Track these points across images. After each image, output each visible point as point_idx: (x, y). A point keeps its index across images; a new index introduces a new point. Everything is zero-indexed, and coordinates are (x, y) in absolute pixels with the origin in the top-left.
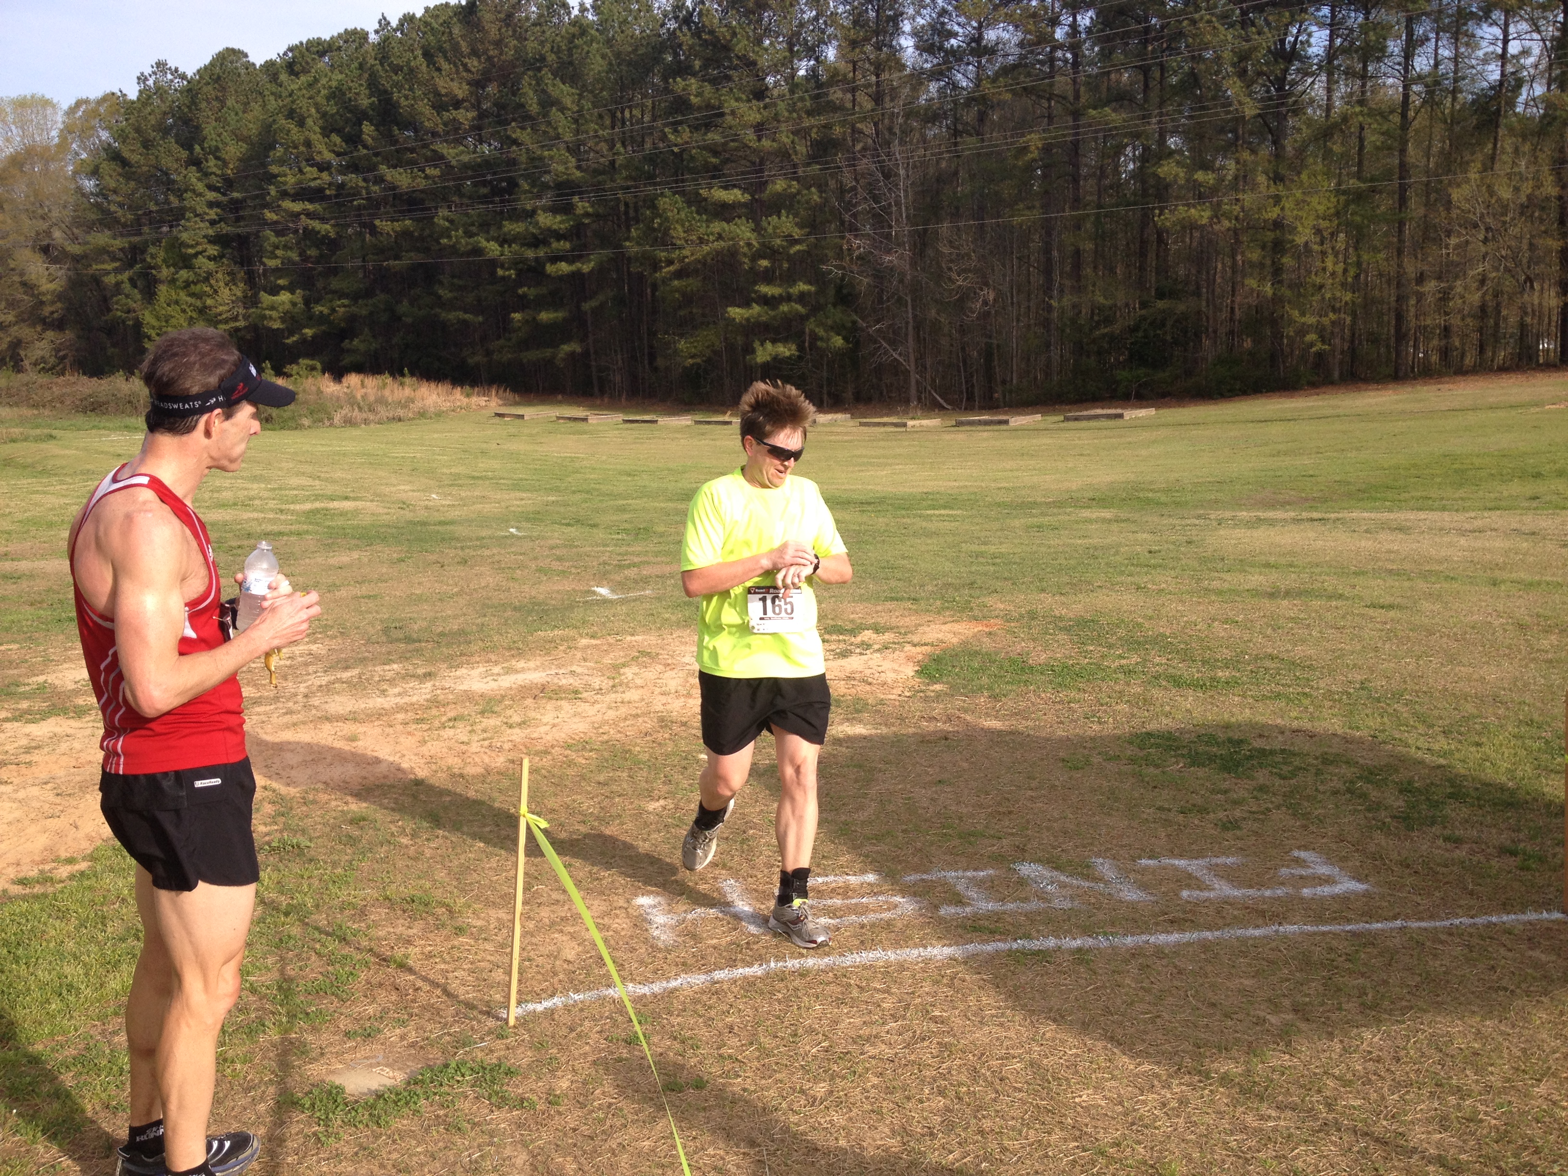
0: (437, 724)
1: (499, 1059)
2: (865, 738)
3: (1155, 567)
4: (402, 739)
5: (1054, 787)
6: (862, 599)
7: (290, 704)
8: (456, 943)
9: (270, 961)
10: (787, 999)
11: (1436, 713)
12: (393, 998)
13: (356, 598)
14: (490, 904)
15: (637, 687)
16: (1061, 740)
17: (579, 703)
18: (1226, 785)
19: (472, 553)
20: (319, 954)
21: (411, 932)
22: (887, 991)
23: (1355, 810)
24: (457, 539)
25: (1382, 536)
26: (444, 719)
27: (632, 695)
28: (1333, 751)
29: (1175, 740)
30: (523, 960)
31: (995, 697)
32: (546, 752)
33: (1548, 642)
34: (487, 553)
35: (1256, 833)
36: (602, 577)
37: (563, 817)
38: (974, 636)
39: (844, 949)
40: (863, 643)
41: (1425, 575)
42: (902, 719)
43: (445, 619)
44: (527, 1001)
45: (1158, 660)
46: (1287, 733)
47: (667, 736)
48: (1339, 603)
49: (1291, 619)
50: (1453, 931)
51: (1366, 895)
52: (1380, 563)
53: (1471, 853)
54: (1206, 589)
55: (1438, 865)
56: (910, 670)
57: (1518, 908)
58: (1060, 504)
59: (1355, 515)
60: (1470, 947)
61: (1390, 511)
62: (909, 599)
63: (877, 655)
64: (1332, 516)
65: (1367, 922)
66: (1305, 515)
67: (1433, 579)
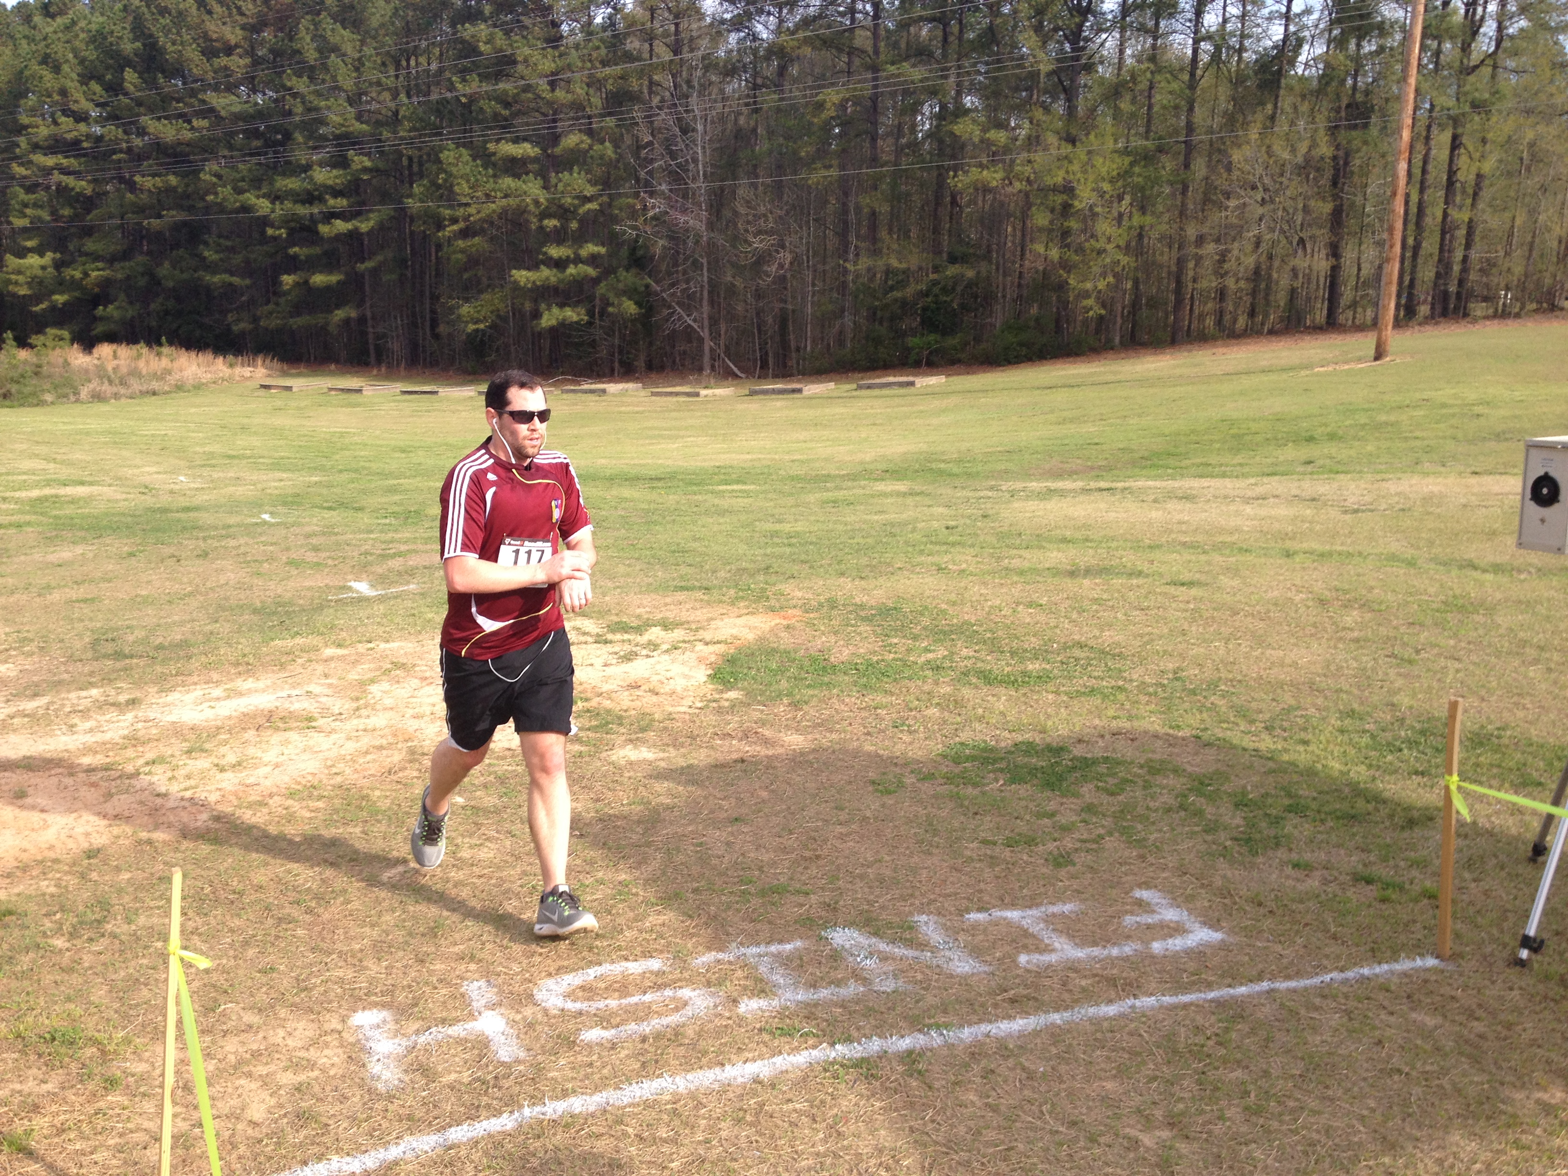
2: (650, 765)
3: (953, 544)
5: (865, 819)
6: (649, 589)
8: (102, 1104)
11: (1254, 705)
13: (70, 602)
15: (385, 709)
16: (869, 754)
17: (312, 734)
18: (1052, 806)
19: (215, 544)
21: (46, 1087)
23: (1193, 833)
24: (200, 528)
25: (1171, 505)
26: (141, 761)
27: (379, 720)
28: (1157, 757)
29: (991, 751)
31: (795, 705)
32: (262, 804)
33: (1351, 618)
34: (232, 543)
35: (1091, 869)
36: (362, 569)
38: (771, 630)
39: (619, 1077)
40: (650, 643)
41: (1219, 548)
43: (168, 627)
45: (966, 653)
46: (1107, 737)
48: (1141, 581)
49: (1095, 600)
50: (1326, 991)
51: (1223, 946)
52: (1173, 536)
53: (1325, 882)
54: (1007, 569)
55: (1293, 900)
56: (701, 674)
57: (1389, 954)
58: (853, 477)
59: (1140, 484)
60: (1348, 1013)
61: (1173, 478)
62: (700, 588)
63: (666, 657)
64: (1120, 485)
65: (1230, 986)
66: (1093, 485)
67: (1227, 552)
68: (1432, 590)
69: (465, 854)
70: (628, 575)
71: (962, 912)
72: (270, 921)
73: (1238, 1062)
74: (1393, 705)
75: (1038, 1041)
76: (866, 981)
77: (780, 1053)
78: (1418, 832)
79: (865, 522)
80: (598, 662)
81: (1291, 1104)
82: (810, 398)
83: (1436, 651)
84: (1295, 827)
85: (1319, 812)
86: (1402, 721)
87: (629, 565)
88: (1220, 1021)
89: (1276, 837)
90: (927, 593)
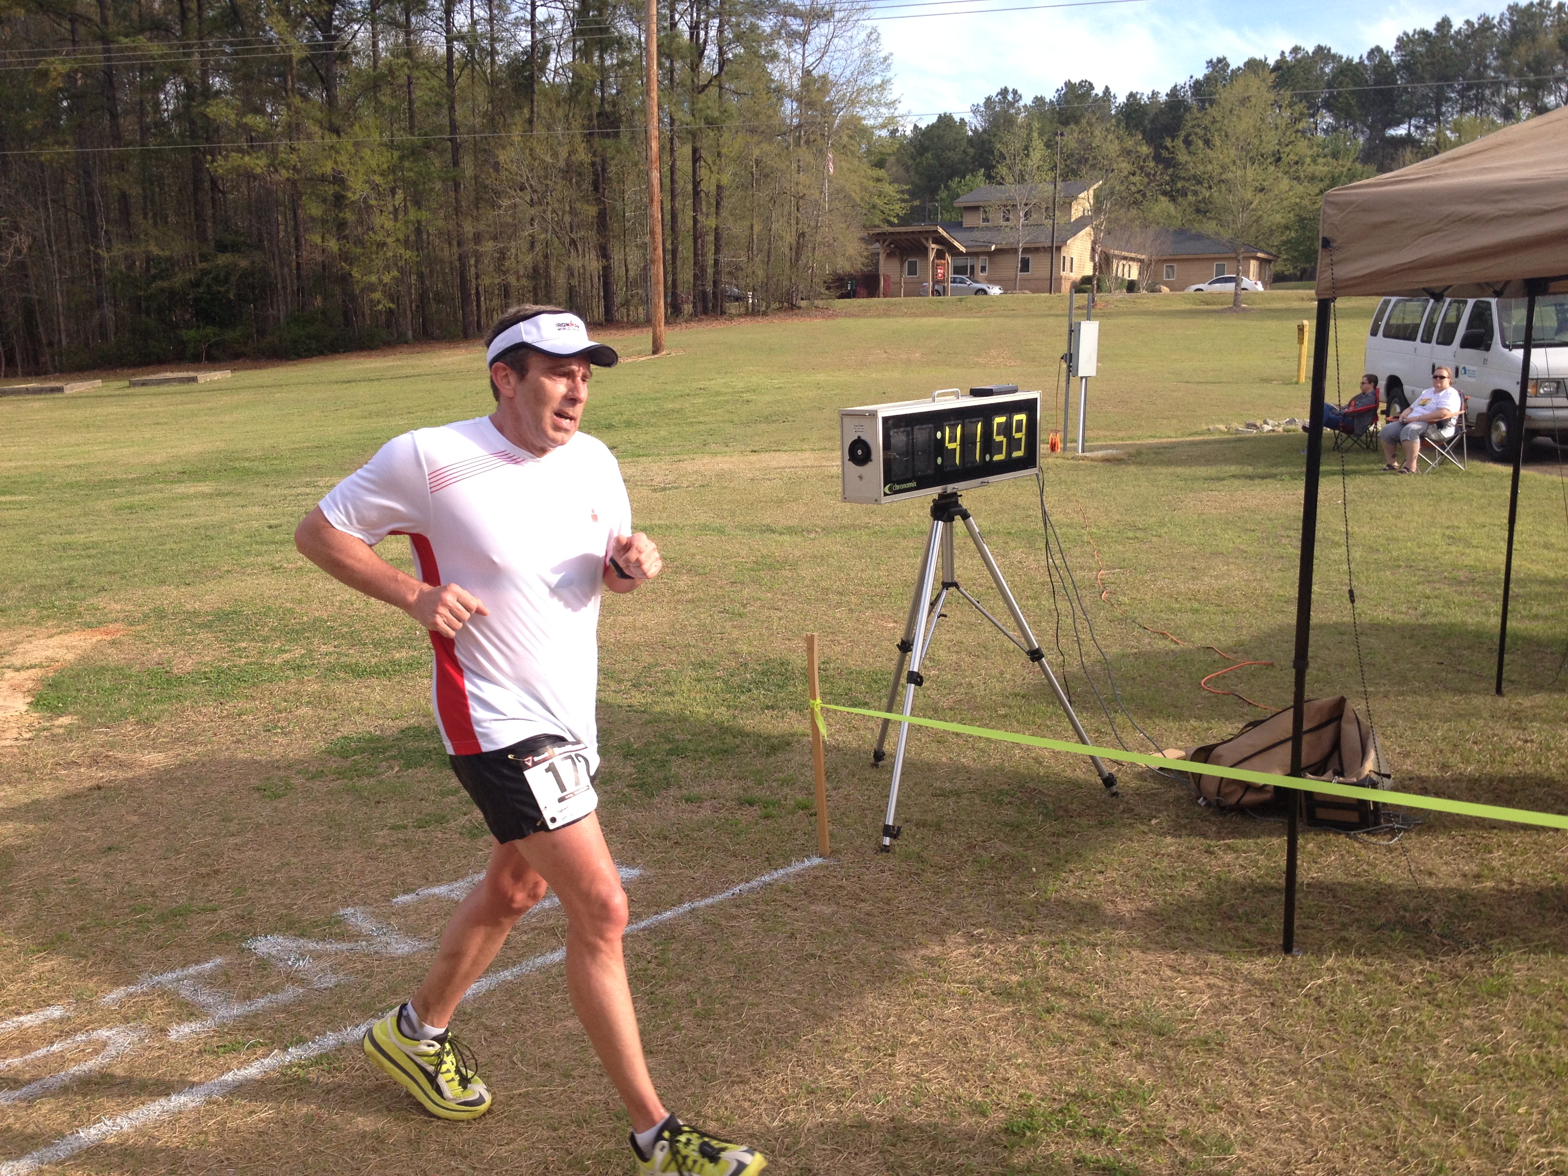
29: (378, 741)
33: (683, 582)
38: (94, 648)
45: (325, 649)
50: (739, 902)
51: (642, 880)
53: (715, 810)
55: (693, 830)
56: (20, 704)
57: (782, 860)
60: (761, 916)
65: (657, 913)
68: (743, 553)
71: (388, 898)
73: (680, 977)
74: (735, 653)
75: (494, 999)
76: (302, 982)
77: (229, 1069)
78: (781, 756)
79: (173, 527)
81: (733, 1002)
82: (74, 397)
83: (758, 603)
84: (680, 767)
85: (696, 751)
86: (745, 665)
88: (655, 945)
89: (666, 778)
90: (267, 594)
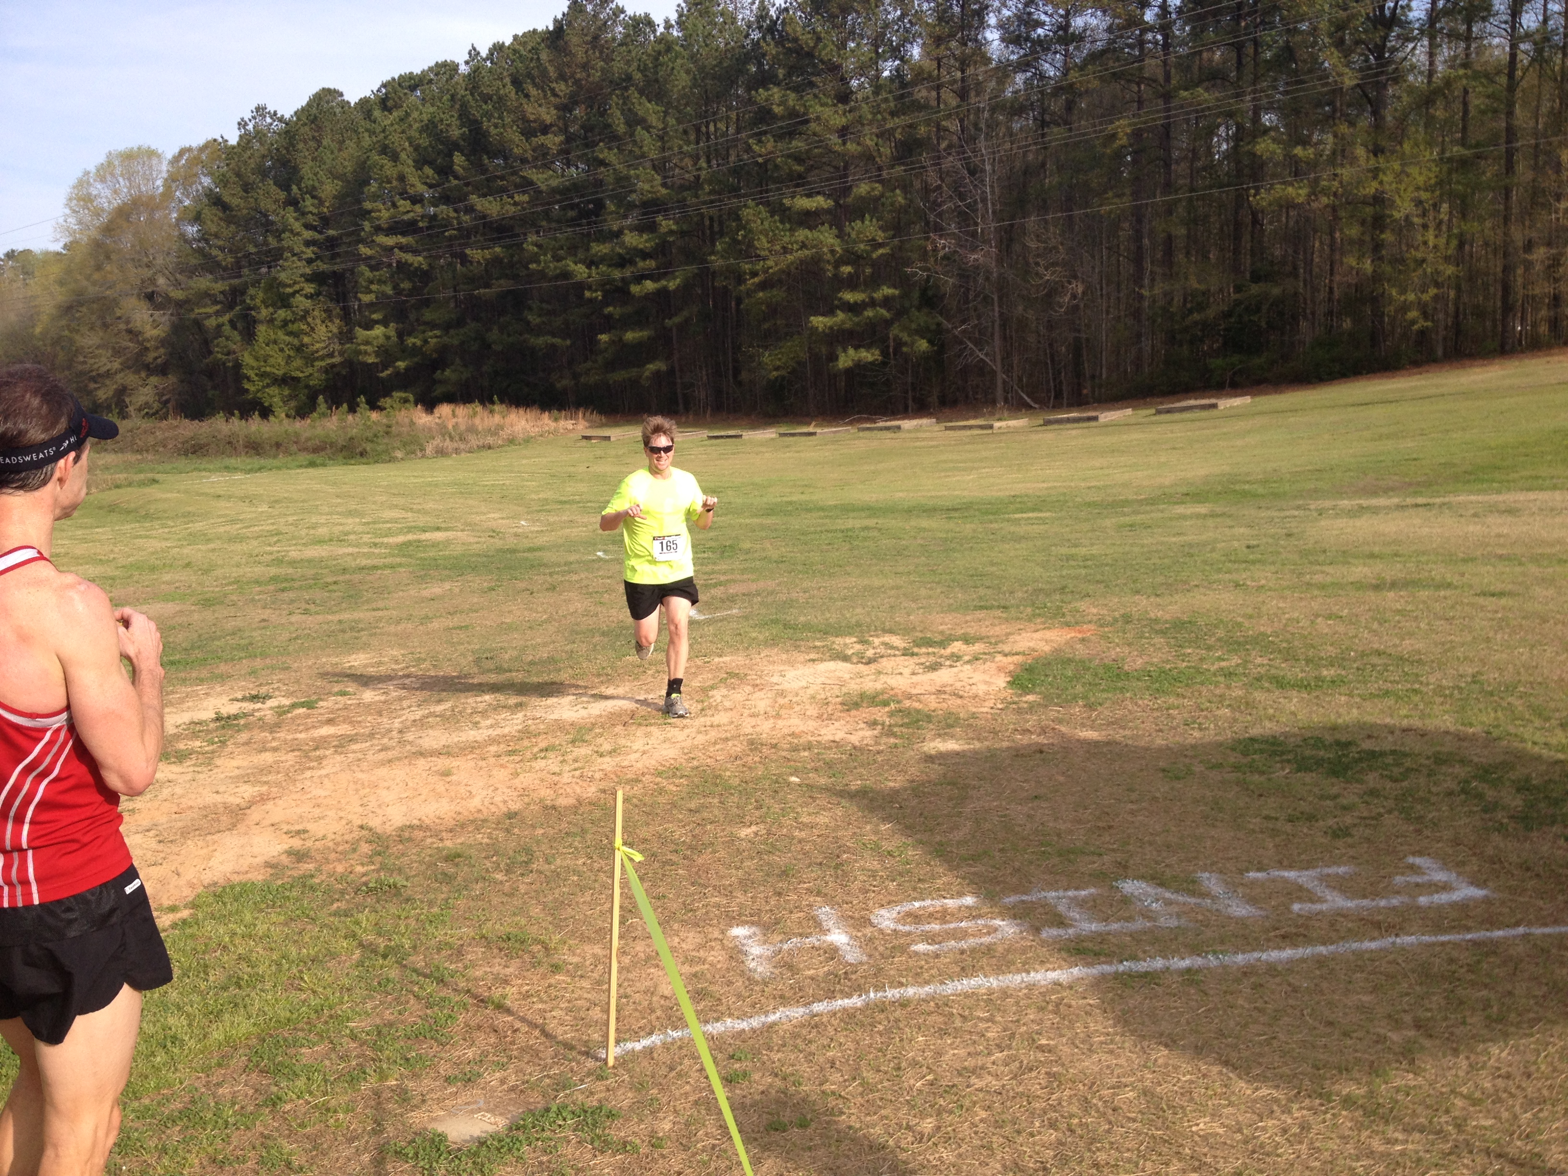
0: (528, 755)
1: (600, 1101)
2: (957, 753)
3: (1253, 562)
4: (494, 772)
5: (1155, 799)
6: (950, 609)
7: (385, 740)
8: (552, 981)
9: (369, 1006)
10: (888, 1031)
11: (1552, 705)
12: (492, 1040)
13: (448, 629)
14: (585, 939)
15: (726, 710)
16: (1161, 749)
17: (668, 728)
18: (1335, 790)
19: (560, 578)
20: (417, 997)
21: (508, 971)
22: (991, 1020)
23: (1472, 812)
24: (546, 565)
25: (1490, 520)
26: (536, 750)
27: (722, 718)
28: (1444, 749)
29: (1280, 745)
30: (620, 997)
31: (1090, 707)
32: (637, 781)
34: (575, 577)
35: (1368, 840)
37: (655, 847)
38: (1067, 643)
39: (944, 976)
40: (953, 655)
41: (1536, 559)
42: (994, 732)
43: (534, 647)
44: (625, 1040)
45: (1259, 661)
46: (1397, 732)
47: (757, 759)
48: (1448, 593)
49: (1398, 612)
51: (1487, 901)
52: (1489, 549)
54: (1308, 584)
56: (1001, 681)
58: (1152, 501)
59: (1461, 498)
61: (1499, 492)
62: (999, 607)
63: (968, 667)
64: (1438, 500)
66: (1409, 501)
67: (1545, 563)
69: (805, 819)
70: (930, 597)
71: (1241, 872)
72: (656, 865)
73: (1486, 985)
75: (1304, 965)
77: (1077, 966)
79: (1162, 543)
80: (907, 672)
82: (1106, 426)
87: (931, 589)
88: (1474, 955)
89: (1553, 816)
90: (1224, 607)
